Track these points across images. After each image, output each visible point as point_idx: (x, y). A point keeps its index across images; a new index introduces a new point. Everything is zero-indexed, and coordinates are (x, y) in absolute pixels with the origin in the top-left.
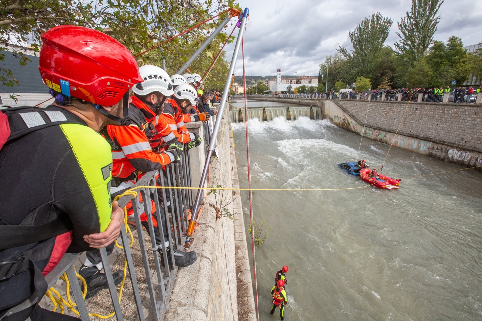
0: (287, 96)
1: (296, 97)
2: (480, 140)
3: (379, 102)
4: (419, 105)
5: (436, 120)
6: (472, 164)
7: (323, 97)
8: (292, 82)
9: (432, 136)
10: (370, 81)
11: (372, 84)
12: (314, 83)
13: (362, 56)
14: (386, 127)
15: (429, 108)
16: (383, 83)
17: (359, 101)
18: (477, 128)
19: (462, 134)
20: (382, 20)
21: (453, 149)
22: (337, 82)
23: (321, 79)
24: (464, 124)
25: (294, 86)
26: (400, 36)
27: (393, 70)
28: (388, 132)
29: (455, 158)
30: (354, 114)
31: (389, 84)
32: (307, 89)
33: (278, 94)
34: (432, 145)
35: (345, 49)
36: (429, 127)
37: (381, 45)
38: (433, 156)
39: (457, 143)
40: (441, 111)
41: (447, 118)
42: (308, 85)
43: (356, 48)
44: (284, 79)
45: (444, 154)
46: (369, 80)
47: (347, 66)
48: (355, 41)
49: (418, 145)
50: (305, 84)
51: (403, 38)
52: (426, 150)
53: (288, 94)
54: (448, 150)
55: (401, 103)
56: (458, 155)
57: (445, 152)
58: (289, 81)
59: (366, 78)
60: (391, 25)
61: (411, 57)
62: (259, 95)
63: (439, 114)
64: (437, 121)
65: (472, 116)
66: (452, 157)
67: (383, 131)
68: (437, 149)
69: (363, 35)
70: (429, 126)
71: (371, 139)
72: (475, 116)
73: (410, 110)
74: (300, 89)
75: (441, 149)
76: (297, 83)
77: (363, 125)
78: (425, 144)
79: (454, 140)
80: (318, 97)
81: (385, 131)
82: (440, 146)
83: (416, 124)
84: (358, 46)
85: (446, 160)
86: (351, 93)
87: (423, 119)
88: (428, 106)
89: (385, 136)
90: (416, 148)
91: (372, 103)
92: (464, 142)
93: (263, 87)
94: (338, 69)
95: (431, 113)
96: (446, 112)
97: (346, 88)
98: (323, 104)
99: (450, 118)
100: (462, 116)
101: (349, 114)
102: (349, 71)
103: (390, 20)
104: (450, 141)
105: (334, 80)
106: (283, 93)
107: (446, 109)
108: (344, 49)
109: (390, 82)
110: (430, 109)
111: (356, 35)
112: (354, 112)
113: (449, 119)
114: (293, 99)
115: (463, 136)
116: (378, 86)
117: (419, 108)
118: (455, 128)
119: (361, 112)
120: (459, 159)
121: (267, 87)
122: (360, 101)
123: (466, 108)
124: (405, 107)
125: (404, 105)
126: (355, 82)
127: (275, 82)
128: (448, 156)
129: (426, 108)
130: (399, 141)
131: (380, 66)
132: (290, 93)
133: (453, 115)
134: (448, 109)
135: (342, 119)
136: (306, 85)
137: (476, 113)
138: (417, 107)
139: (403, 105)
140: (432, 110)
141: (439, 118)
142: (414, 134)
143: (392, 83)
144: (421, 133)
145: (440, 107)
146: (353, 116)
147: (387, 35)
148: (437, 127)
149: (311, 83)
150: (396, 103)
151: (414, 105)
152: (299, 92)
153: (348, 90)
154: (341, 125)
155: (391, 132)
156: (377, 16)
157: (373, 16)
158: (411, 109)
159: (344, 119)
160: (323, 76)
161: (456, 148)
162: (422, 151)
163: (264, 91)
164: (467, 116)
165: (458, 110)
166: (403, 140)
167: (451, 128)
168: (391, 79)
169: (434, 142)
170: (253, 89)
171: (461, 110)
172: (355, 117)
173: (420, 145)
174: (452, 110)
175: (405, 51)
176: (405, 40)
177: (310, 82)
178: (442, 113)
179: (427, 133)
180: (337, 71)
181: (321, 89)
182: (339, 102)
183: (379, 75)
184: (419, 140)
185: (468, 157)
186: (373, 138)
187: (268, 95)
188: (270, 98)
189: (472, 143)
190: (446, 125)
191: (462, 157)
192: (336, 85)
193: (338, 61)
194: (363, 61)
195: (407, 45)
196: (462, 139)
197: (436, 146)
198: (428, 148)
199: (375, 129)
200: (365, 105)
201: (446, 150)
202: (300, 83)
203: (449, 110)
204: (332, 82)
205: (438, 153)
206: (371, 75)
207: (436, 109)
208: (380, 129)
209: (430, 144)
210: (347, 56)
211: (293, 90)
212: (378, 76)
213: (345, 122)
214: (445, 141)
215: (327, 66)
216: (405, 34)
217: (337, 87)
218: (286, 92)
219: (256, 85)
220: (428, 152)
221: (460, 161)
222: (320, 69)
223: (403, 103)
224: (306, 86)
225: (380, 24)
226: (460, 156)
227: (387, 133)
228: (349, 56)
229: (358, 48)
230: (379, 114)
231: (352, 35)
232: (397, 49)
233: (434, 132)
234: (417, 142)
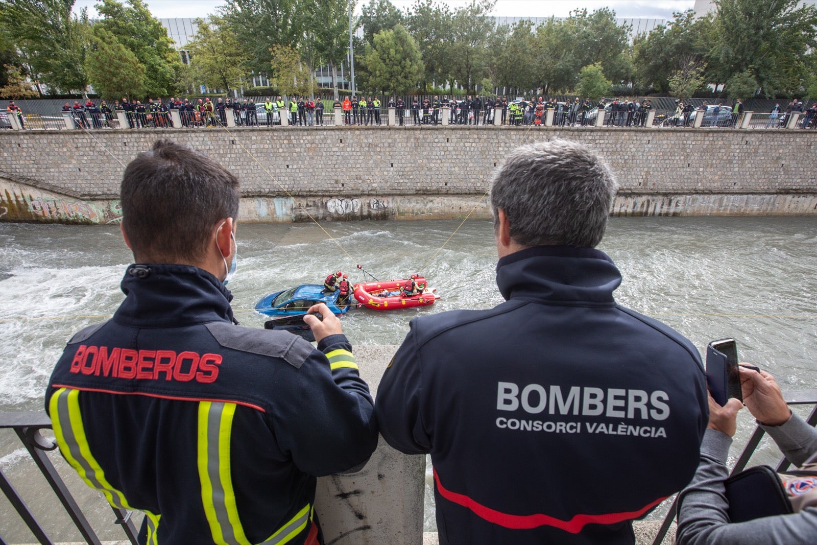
2: (360, 179)
4: (235, 134)
5: (282, 159)
6: (365, 213)
9: (287, 186)
15: (259, 138)
18: (351, 162)
19: (334, 174)
21: (333, 200)
24: (331, 158)
29: (340, 212)
34: (295, 201)
36: (274, 173)
38: (305, 219)
39: (331, 189)
40: (286, 142)
41: (301, 152)
45: (321, 211)
49: (269, 208)
52: (289, 212)
54: (326, 203)
56: (344, 206)
57: (322, 207)
63: (283, 146)
64: (285, 160)
65: (338, 145)
66: (336, 211)
68: (307, 205)
70: (272, 171)
72: (342, 145)
73: (219, 146)
75: (315, 204)
78: (282, 203)
79: (326, 186)
82: (310, 201)
83: (245, 172)
85: (328, 219)
87: (256, 159)
88: (256, 133)
90: (268, 215)
92: (341, 186)
95: (266, 146)
96: (294, 142)
99: (305, 151)
100: (323, 146)
104: (320, 189)
107: (292, 137)
110: (262, 139)
113: (305, 154)
115: (336, 178)
117: (237, 139)
118: (320, 166)
120: (347, 212)
123: (325, 133)
124: (201, 139)
125: (197, 134)
128: (329, 212)
129: (253, 138)
133: (308, 146)
134: (297, 137)
137: (341, 140)
138: (232, 139)
139: (193, 135)
140: (268, 142)
141: (287, 154)
142: (250, 190)
144: (264, 186)
145: (281, 134)
148: (288, 170)
151: (223, 134)
158: (220, 143)
161: (337, 196)
162: (281, 216)
164: (331, 146)
165: (313, 137)
167: (313, 168)
169: (295, 196)
171: (318, 137)
173: (272, 207)
174: (304, 138)
178: (289, 144)
179: (275, 183)
184: (267, 199)
185: (357, 204)
189: (352, 185)
190: (303, 163)
191: (350, 208)
196: (337, 182)
197: (304, 202)
198: (292, 209)
201: (323, 204)
203: (299, 139)
205: (312, 212)
207: (275, 138)
209: (292, 201)
214: (312, 189)
220: (293, 215)
221: (349, 214)
223: (192, 132)
226: (346, 208)
233: (286, 179)
234: (265, 203)
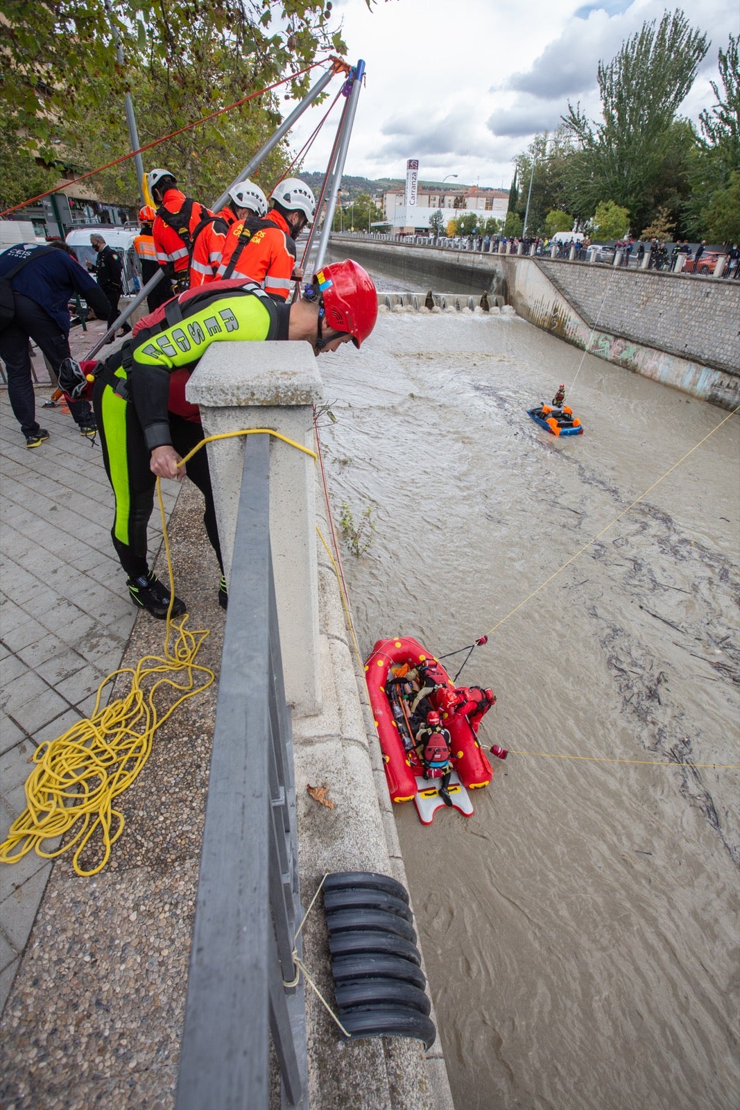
0: (430, 242)
1: (450, 246)
3: (635, 271)
4: (713, 286)
5: (738, 323)
7: (514, 250)
8: (443, 201)
9: (725, 358)
10: (628, 216)
11: (631, 223)
12: (499, 209)
13: (621, 142)
14: (640, 334)
15: (731, 293)
16: (655, 222)
17: (593, 266)
20: (686, 38)
22: (552, 212)
23: (516, 199)
25: (450, 216)
26: (716, 93)
27: (684, 190)
28: (642, 344)
30: (578, 297)
31: (668, 226)
32: (478, 225)
33: (408, 234)
34: (720, 377)
35: (583, 118)
36: (723, 339)
37: (671, 116)
38: (717, 400)
42: (484, 215)
43: (609, 117)
44: (424, 192)
46: (627, 211)
47: (581, 168)
48: (610, 95)
49: (694, 377)
50: (474, 212)
51: (724, 98)
52: (708, 388)
53: (432, 236)
55: (679, 277)
58: (438, 197)
59: (620, 206)
60: (704, 56)
61: (730, 158)
62: (359, 235)
67: (632, 342)
68: (728, 386)
69: (632, 79)
70: (723, 336)
71: (606, 360)
73: (695, 296)
74: (462, 225)
75: (735, 387)
76: (456, 206)
77: (593, 326)
78: (708, 375)
80: (504, 250)
81: (637, 343)
82: (734, 381)
83: (700, 330)
84: (614, 112)
86: (580, 246)
87: (717, 318)
88: (731, 287)
89: (634, 355)
90: (690, 383)
91: (620, 273)
93: (369, 210)
94: (558, 175)
95: (733, 304)
97: (571, 230)
98: (511, 269)
101: (567, 297)
102: (583, 183)
103: (703, 39)
105: (546, 204)
106: (419, 231)
108: (581, 117)
109: (672, 222)
110: (733, 295)
111: (615, 78)
112: (578, 293)
114: (442, 250)
116: (644, 231)
117: (713, 291)
119: (594, 295)
121: (379, 211)
122: (597, 266)
126: (593, 215)
127: (401, 199)
129: (727, 292)
130: (661, 367)
131: (658, 176)
132: (436, 234)
135: (550, 311)
136: (478, 213)
138: (708, 290)
139: (682, 281)
142: (692, 352)
143: (674, 225)
144: (706, 351)
146: (575, 303)
147: (689, 87)
149: (491, 209)
150: (670, 276)
151: (705, 284)
152: (461, 233)
153: (577, 236)
154: (546, 324)
155: (647, 346)
156: (675, 24)
157: (666, 19)
158: (698, 293)
159: (556, 310)
160: (520, 191)
162: (699, 389)
163: (373, 224)
166: (668, 364)
168: (675, 216)
169: (724, 371)
170: (342, 214)
172: (579, 307)
173: (698, 376)
175: (720, 138)
176: (725, 107)
177: (489, 206)
179: (718, 350)
180: (557, 180)
181: (512, 228)
182: (550, 265)
183: (652, 200)
184: (699, 365)
186: (609, 358)
187: (384, 237)
188: (385, 243)
192: (548, 220)
193: (562, 151)
194: (622, 156)
195: (727, 121)
197: (727, 380)
198: (712, 385)
199: (617, 337)
200: (605, 277)
202: (465, 206)
204: (541, 210)
205: (728, 396)
206: (631, 199)
208: (626, 337)
209: (717, 376)
210: (585, 138)
211: (445, 225)
212: (648, 204)
213: (556, 317)
215: (533, 162)
216: (729, 89)
217: (551, 223)
218: (427, 230)
219: (352, 203)
220: (709, 393)
222: (516, 171)
223: (684, 278)
224: (478, 216)
225: (678, 48)
227: (639, 347)
228: (590, 140)
229: (613, 117)
230: (630, 301)
231: (605, 75)
232: (704, 130)
233: (730, 349)
234: (694, 370)
